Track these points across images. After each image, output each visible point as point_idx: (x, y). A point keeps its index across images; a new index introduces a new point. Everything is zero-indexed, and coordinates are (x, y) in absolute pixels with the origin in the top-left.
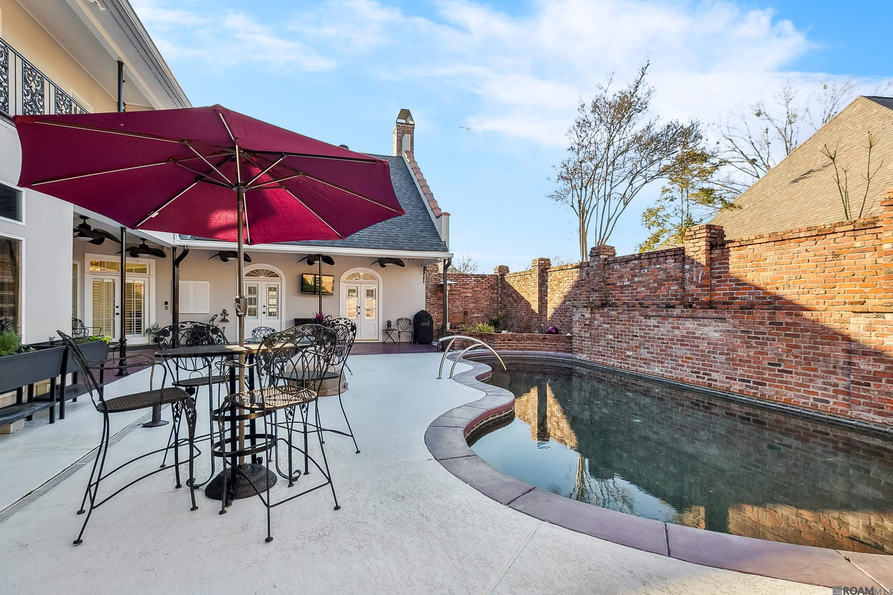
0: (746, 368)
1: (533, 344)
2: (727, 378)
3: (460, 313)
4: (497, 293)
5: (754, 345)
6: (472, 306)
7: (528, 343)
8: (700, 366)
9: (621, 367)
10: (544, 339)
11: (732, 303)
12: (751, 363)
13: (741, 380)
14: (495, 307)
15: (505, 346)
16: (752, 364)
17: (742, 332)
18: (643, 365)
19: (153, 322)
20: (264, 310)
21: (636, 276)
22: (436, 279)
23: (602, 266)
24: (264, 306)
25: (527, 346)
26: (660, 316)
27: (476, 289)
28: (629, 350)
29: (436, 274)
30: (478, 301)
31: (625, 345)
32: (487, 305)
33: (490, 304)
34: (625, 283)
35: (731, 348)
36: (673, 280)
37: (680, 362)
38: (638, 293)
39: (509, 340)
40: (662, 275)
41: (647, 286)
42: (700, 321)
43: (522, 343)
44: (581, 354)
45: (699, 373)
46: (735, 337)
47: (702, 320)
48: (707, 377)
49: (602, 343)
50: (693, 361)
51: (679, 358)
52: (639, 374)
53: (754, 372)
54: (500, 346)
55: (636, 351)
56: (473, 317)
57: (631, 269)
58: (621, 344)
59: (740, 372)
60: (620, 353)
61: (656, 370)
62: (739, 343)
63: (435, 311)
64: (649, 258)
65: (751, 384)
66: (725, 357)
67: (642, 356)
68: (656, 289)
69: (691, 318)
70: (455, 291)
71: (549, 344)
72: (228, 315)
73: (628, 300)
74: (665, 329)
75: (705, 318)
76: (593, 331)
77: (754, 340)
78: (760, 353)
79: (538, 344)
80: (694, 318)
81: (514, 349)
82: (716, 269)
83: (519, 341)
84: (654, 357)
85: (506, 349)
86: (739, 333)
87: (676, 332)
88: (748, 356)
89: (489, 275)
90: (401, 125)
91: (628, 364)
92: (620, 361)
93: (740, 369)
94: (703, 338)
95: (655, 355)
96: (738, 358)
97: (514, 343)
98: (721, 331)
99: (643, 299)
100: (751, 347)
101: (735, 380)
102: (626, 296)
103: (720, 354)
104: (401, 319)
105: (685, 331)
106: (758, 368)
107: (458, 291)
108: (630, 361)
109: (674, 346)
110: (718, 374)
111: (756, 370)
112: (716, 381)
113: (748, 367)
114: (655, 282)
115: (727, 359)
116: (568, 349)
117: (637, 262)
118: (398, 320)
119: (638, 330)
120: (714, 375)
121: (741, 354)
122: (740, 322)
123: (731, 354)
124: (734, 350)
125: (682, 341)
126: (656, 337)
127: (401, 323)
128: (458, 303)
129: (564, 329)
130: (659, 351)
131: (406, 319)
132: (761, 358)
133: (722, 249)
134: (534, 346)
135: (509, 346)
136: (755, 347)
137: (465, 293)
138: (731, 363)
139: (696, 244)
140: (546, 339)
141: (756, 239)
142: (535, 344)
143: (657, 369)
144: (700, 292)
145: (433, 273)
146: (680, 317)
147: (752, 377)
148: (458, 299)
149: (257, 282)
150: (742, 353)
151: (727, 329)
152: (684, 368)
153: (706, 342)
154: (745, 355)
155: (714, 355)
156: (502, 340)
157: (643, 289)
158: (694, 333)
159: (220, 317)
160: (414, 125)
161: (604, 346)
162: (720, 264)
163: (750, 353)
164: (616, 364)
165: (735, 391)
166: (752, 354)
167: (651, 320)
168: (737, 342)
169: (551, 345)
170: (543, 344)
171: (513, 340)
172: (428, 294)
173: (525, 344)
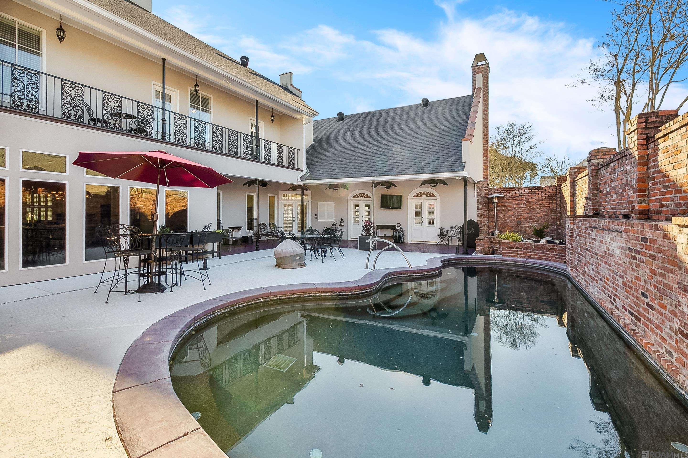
1: (542, 253)
3: (513, 222)
4: (556, 204)
6: (525, 216)
7: (537, 253)
8: (612, 289)
10: (552, 249)
11: (661, 213)
14: (555, 217)
15: (513, 253)
18: (590, 283)
19: (310, 225)
20: (363, 219)
21: (612, 181)
22: (486, 194)
24: (363, 217)
25: (536, 255)
26: (597, 228)
27: (530, 200)
28: (586, 266)
29: (486, 188)
30: (533, 211)
32: (544, 215)
33: (548, 214)
34: (607, 190)
36: (630, 184)
37: (604, 283)
38: (613, 201)
39: (517, 248)
40: (624, 179)
41: (617, 193)
43: (530, 252)
44: (568, 267)
45: (611, 298)
48: (615, 304)
50: (609, 283)
51: (603, 278)
54: (507, 253)
56: (528, 227)
57: (610, 173)
63: (486, 220)
64: (618, 160)
66: (622, 280)
67: (590, 273)
68: (621, 197)
70: (507, 202)
71: (557, 255)
72: (343, 222)
75: (613, 231)
79: (547, 254)
81: (523, 257)
83: (527, 250)
84: (594, 275)
85: (514, 256)
89: (546, 187)
90: (476, 67)
91: (586, 281)
94: (612, 255)
95: (595, 273)
97: (523, 251)
98: (620, 248)
104: (455, 227)
107: (510, 202)
108: (586, 278)
109: (601, 264)
112: (618, 310)
114: (621, 187)
115: (622, 283)
117: (612, 165)
118: (452, 227)
120: (617, 302)
125: (604, 258)
127: (455, 230)
128: (510, 213)
130: (596, 269)
131: (458, 227)
134: (543, 256)
135: (518, 254)
137: (518, 204)
140: (554, 249)
142: (544, 253)
143: (595, 290)
145: (484, 188)
148: (511, 210)
149: (359, 202)
151: (623, 245)
152: (606, 291)
153: (614, 260)
155: (617, 277)
156: (510, 248)
157: (616, 196)
158: (609, 249)
159: (339, 223)
161: (578, 260)
164: (581, 280)
169: (559, 256)
170: (552, 254)
171: (521, 249)
172: (479, 206)
173: (534, 253)
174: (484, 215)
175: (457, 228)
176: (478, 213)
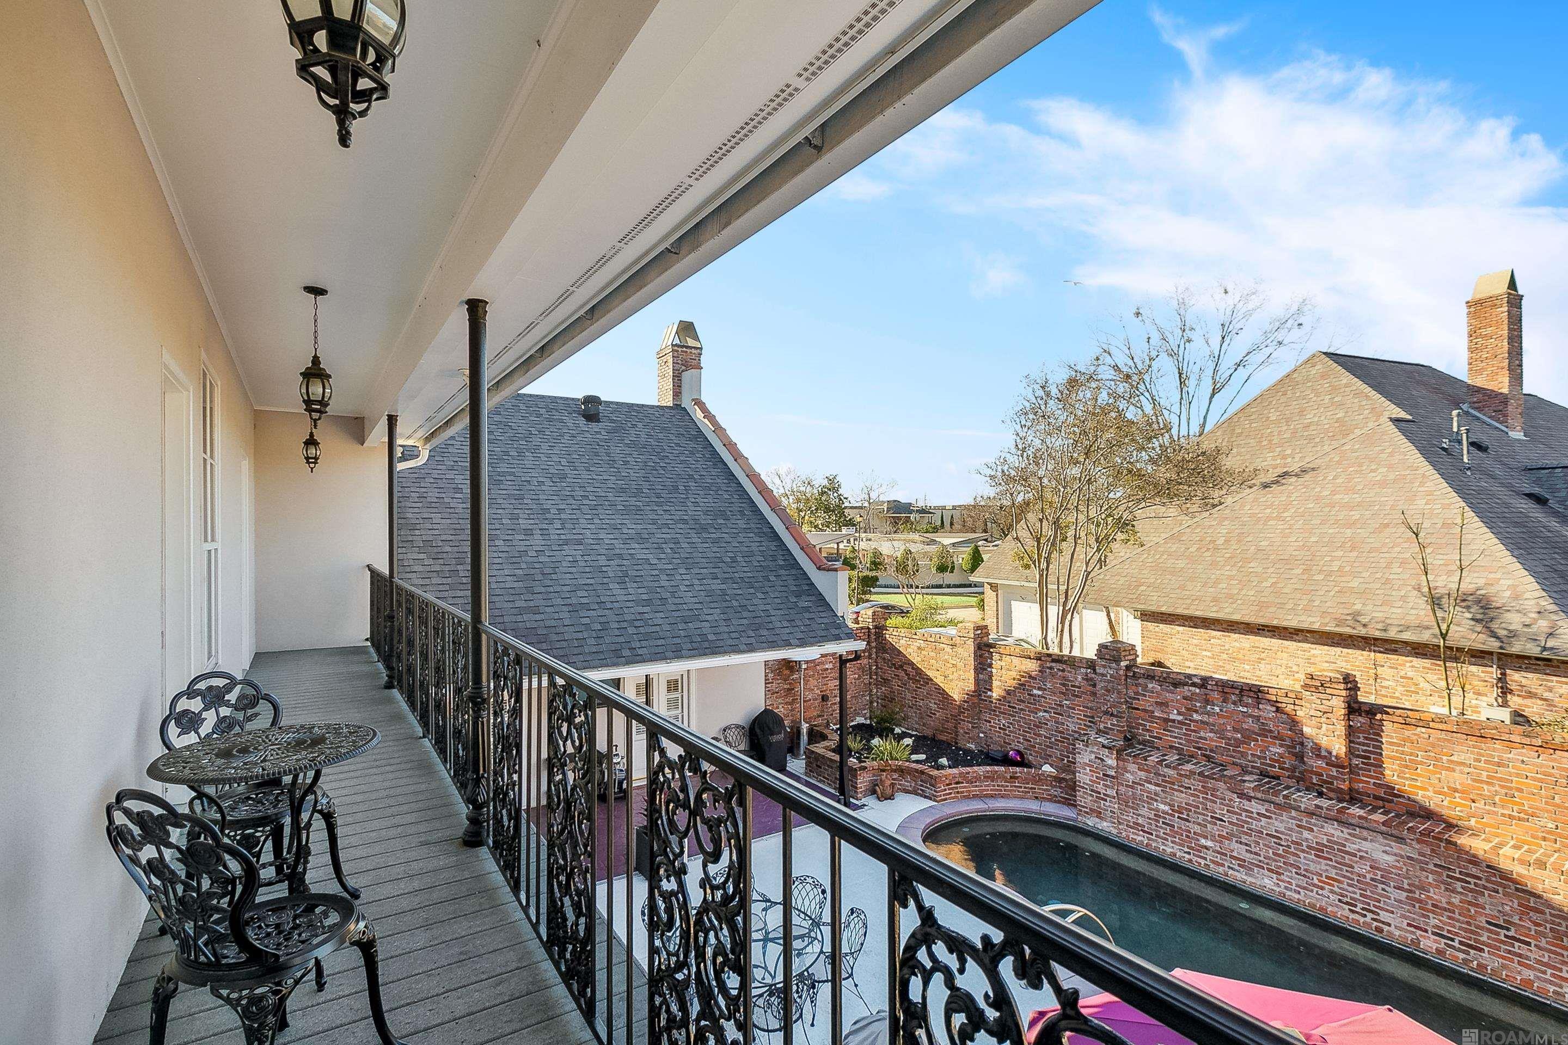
0: (1445, 919)
2: (1409, 925)
4: (870, 658)
5: (1460, 890)
6: (833, 684)
7: (986, 786)
8: (1357, 896)
9: (1190, 861)
11: (1391, 801)
12: (1454, 914)
13: (1434, 934)
14: (867, 681)
15: (951, 793)
16: (1457, 916)
17: (1436, 865)
18: (1236, 867)
21: (1196, 711)
23: (1124, 678)
25: (985, 790)
26: (1272, 803)
28: (1206, 838)
31: (1197, 829)
33: (859, 678)
34: (1172, 717)
35: (1417, 883)
36: (1275, 738)
37: (1316, 881)
38: (1201, 738)
39: (957, 783)
40: (1249, 724)
41: (1221, 733)
42: (1355, 830)
43: (976, 786)
44: (1098, 820)
45: (1356, 906)
46: (1422, 869)
47: (1358, 829)
48: (1370, 915)
49: (1144, 811)
50: (1341, 886)
51: (1313, 874)
52: (1230, 880)
53: (1460, 928)
54: (944, 795)
55: (1221, 842)
56: (836, 703)
57: (1185, 698)
58: (1187, 824)
59: (1433, 921)
60: (1189, 839)
61: (1265, 883)
62: (1430, 880)
64: (1223, 692)
65: (1456, 944)
66: (1405, 894)
67: (1235, 854)
68: (1238, 743)
69: (1337, 820)
71: (1021, 787)
73: (1179, 743)
74: (1281, 823)
75: (1364, 828)
76: (1122, 789)
77: (1459, 883)
78: (1470, 903)
80: (1343, 822)
81: (966, 798)
82: (1359, 744)
83: (972, 783)
84: (1260, 861)
85: (953, 798)
86: (1431, 867)
87: (1306, 834)
88: (1448, 903)
90: (680, 349)
91: (1205, 858)
92: (1186, 850)
93: (1434, 918)
94: (1361, 857)
95: (1262, 858)
96: (1430, 902)
97: (965, 787)
98: (1395, 855)
99: (1211, 751)
100: (1454, 891)
101: (1426, 931)
102: (1176, 737)
103: (1394, 887)
104: (730, 728)
105: (1325, 837)
106: (1468, 923)
107: (813, 662)
108: (1210, 855)
109: (1302, 855)
110: (1391, 915)
111: (1463, 926)
112: (1389, 925)
113: (1450, 918)
114: (1235, 730)
115: (1407, 897)
116: (1055, 796)
117: (1198, 691)
118: (725, 730)
119: (1225, 812)
120: (1384, 916)
121: (1435, 897)
122: (1432, 851)
123: (1417, 892)
124: (1422, 888)
125: (1319, 851)
126: (1265, 832)
127: (729, 735)
128: (813, 682)
129: (1033, 754)
130: (1271, 855)
131: (737, 726)
132: (1473, 911)
133: (1370, 719)
135: (958, 792)
136: (1461, 893)
138: (1417, 905)
139: (1324, 701)
141: (1433, 721)
143: (1266, 881)
144: (1335, 774)
146: (1314, 814)
147: (1456, 934)
148: (813, 676)
150: (1437, 895)
151: (1408, 854)
152: (1325, 893)
153: (1368, 864)
154: (1444, 900)
155: (1383, 886)
157: (1212, 735)
158: (1344, 846)
160: (701, 349)
161: (1150, 819)
162: (1366, 738)
163: (1453, 900)
164: (1178, 854)
165: (1430, 950)
166: (1456, 900)
167: (1253, 803)
168: (1427, 877)
169: (1025, 788)
170: (1011, 786)
171: (962, 783)
172: (770, 675)
173: (982, 786)
174: (777, 693)
175: (733, 730)
176: (769, 691)
